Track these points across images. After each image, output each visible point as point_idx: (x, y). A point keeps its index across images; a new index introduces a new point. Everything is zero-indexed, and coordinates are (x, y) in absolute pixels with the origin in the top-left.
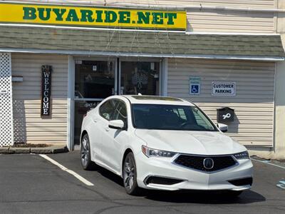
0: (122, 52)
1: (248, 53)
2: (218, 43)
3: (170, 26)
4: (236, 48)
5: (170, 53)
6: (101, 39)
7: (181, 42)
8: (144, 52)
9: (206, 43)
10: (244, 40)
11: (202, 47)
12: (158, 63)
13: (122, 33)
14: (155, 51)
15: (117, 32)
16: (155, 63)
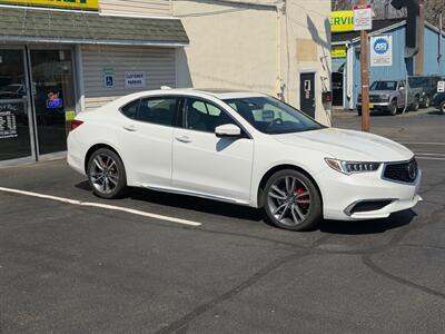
0: (42, 37)
1: (161, 38)
2: (132, 27)
3: (84, 5)
4: (149, 33)
5: (91, 38)
6: (12, 19)
7: (98, 24)
8: (66, 38)
9: (122, 26)
10: (154, 23)
11: (119, 31)
12: (70, 51)
13: (33, 12)
14: (76, 36)
15: (28, 11)
16: (65, 51)
